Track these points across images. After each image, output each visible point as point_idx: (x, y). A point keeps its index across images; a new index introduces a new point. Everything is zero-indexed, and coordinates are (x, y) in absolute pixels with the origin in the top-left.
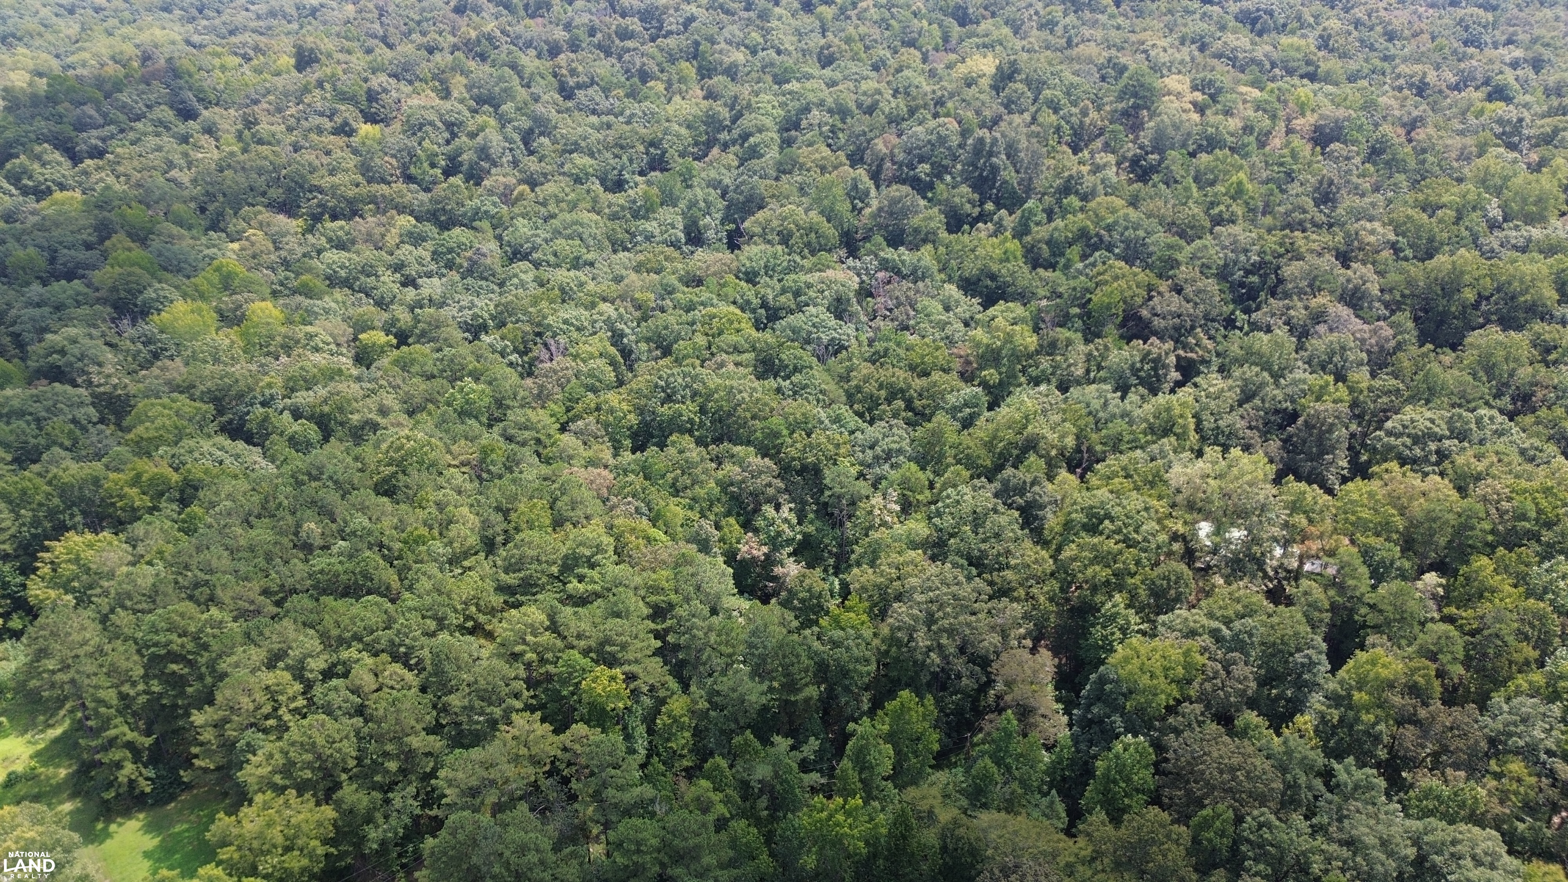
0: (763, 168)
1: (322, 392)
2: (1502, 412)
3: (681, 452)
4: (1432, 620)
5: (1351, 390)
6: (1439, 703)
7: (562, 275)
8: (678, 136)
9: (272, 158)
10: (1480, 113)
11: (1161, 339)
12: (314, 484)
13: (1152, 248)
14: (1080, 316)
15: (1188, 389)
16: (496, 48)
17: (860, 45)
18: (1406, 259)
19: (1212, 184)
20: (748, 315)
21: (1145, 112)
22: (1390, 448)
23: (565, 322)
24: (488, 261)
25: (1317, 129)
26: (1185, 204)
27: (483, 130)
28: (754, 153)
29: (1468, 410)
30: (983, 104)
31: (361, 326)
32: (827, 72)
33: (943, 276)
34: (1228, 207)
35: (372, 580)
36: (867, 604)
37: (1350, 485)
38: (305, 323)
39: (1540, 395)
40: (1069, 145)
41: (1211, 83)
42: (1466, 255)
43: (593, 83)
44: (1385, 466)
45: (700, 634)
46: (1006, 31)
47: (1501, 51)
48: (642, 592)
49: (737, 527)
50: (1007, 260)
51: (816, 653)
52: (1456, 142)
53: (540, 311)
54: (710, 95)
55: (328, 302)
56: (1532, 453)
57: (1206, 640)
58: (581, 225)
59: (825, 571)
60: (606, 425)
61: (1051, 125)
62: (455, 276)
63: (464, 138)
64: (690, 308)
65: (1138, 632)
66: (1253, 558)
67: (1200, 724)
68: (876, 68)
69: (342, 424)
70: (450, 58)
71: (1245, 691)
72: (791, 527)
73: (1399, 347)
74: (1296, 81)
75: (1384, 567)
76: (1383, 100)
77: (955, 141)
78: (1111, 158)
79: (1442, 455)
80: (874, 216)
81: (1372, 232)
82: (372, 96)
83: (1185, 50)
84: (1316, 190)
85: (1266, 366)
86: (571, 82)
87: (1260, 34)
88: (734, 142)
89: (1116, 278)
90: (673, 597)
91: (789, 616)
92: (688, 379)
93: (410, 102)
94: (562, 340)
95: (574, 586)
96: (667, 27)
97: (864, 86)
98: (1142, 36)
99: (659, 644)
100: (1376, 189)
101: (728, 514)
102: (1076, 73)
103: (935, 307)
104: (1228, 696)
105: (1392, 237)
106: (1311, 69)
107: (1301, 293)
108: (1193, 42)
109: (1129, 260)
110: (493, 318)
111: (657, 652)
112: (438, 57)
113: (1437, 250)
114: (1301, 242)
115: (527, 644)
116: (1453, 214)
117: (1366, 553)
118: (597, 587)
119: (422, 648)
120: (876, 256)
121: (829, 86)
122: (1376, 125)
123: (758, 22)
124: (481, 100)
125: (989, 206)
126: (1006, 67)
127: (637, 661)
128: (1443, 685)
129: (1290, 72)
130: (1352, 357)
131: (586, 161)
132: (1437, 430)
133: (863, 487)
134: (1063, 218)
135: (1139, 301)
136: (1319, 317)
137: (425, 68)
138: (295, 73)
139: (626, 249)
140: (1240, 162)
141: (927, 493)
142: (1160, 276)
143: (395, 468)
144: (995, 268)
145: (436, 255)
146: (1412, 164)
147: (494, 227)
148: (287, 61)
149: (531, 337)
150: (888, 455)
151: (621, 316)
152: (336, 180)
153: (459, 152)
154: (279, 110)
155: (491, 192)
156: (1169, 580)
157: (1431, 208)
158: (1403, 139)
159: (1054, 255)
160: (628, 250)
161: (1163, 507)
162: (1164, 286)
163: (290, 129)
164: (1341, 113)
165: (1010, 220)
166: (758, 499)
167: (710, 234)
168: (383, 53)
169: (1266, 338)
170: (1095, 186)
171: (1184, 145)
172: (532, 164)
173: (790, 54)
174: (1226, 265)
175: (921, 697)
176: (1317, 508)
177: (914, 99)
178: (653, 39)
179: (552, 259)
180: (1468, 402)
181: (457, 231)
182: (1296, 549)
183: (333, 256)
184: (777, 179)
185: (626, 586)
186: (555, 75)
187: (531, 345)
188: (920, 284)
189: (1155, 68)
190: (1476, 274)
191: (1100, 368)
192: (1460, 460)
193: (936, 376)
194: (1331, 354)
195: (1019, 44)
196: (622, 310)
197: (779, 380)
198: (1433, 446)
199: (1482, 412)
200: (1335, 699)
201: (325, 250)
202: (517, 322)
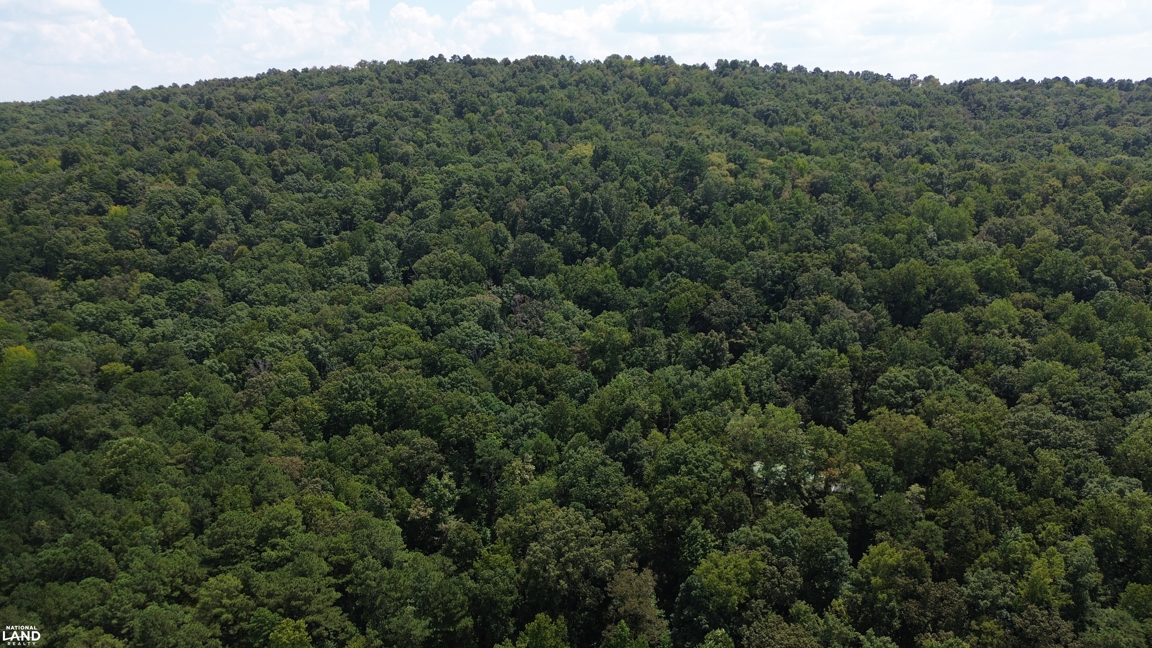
0: (428, 225)
1: (63, 414)
2: (951, 368)
3: (360, 439)
4: (920, 519)
5: (851, 358)
6: (930, 580)
7: (271, 310)
8: (364, 205)
9: (35, 234)
10: (915, 172)
11: (718, 331)
12: (47, 488)
13: (707, 269)
14: (661, 319)
15: (737, 365)
16: (223, 147)
17: (498, 139)
18: (878, 268)
19: (745, 224)
20: (416, 331)
21: (697, 178)
22: (882, 398)
23: (272, 345)
24: (212, 303)
25: (812, 185)
26: (728, 238)
27: (210, 206)
28: (422, 214)
29: (929, 368)
30: (586, 176)
31: (105, 359)
32: (475, 158)
33: (563, 295)
34: (757, 238)
35: (92, 564)
36: (510, 546)
37: (855, 425)
38: (54, 359)
39: (975, 355)
40: (647, 202)
41: (740, 157)
42: (915, 263)
43: (298, 169)
44: (878, 410)
45: (374, 584)
46: (600, 127)
47: (926, 132)
48: (325, 554)
49: (407, 494)
50: (608, 282)
51: (469, 589)
52: (903, 189)
53: (251, 338)
54: (387, 175)
55: (76, 342)
56: (974, 394)
57: (765, 549)
58: (287, 272)
59: (479, 523)
60: (301, 423)
61: (634, 188)
62: (185, 316)
63: (196, 213)
64: (371, 327)
65: (714, 547)
66: (791, 484)
67: (764, 614)
68: (510, 154)
69: (80, 438)
70: (185, 155)
71: (795, 586)
72: (451, 491)
73: (880, 327)
74: (796, 154)
75: (884, 483)
76: (853, 165)
77: (567, 202)
78: (675, 209)
79: (916, 400)
80: (511, 256)
81: (854, 250)
82: (122, 185)
83: (722, 137)
84: (814, 224)
85: (790, 345)
86: (282, 170)
87: (771, 126)
88: (406, 207)
89: (683, 291)
90: (352, 556)
91: (449, 562)
92: (367, 382)
93: (152, 188)
94: (268, 359)
95: (270, 554)
96: (355, 130)
97: (501, 167)
98: (693, 128)
99: (339, 595)
100: (855, 223)
101: (401, 485)
102: (650, 154)
103: (558, 317)
104: (783, 591)
105: (867, 253)
106: (806, 147)
107: (810, 294)
108: (728, 132)
109: (693, 279)
110: (213, 346)
111: (337, 603)
112: (177, 155)
113: (897, 261)
114: (808, 260)
115: (224, 606)
116: (905, 236)
117: (870, 474)
118: (288, 553)
119: (133, 618)
120: (514, 283)
121: (474, 166)
122: (850, 181)
123: (423, 125)
124: (209, 185)
125: (594, 246)
126: (600, 151)
127: (319, 612)
128: (932, 566)
129: (792, 149)
130: (849, 336)
131: (292, 225)
132: (911, 383)
133: (506, 454)
134: (645, 251)
135: (701, 305)
136: (824, 309)
137: (166, 163)
138: (60, 171)
139: (323, 288)
140: (763, 208)
141: (557, 455)
142: (715, 288)
143: (118, 469)
144: (599, 287)
145: (170, 302)
146: (876, 205)
147: (219, 278)
148: (55, 162)
149: (244, 358)
150: (525, 428)
151: (316, 339)
152: (89, 248)
153: (192, 223)
154: (45, 198)
155: (216, 252)
156: (733, 506)
157: (890, 233)
158: (868, 189)
159: (640, 277)
160: (325, 289)
161: (724, 451)
162: (717, 295)
163: (53, 213)
164: (827, 174)
165: (608, 255)
166: (424, 470)
167: (389, 273)
168: (133, 154)
169: (788, 326)
170: (665, 228)
171: (725, 198)
172: (250, 230)
173: (447, 146)
174: (759, 278)
175: (554, 617)
176: (834, 444)
177: (537, 174)
178: (345, 139)
179: (263, 298)
180: (928, 362)
181: (189, 282)
182: (823, 475)
183: (83, 307)
184: (439, 232)
185: (312, 550)
186: (269, 165)
187: (244, 365)
188: (547, 302)
189: (703, 150)
190: (923, 275)
191: (677, 355)
192: (927, 402)
193: (560, 367)
194: (834, 334)
195: (609, 136)
196: (317, 333)
197: (441, 377)
198: (909, 394)
199: (938, 368)
200: (858, 586)
201: (77, 302)
202: (233, 347)
